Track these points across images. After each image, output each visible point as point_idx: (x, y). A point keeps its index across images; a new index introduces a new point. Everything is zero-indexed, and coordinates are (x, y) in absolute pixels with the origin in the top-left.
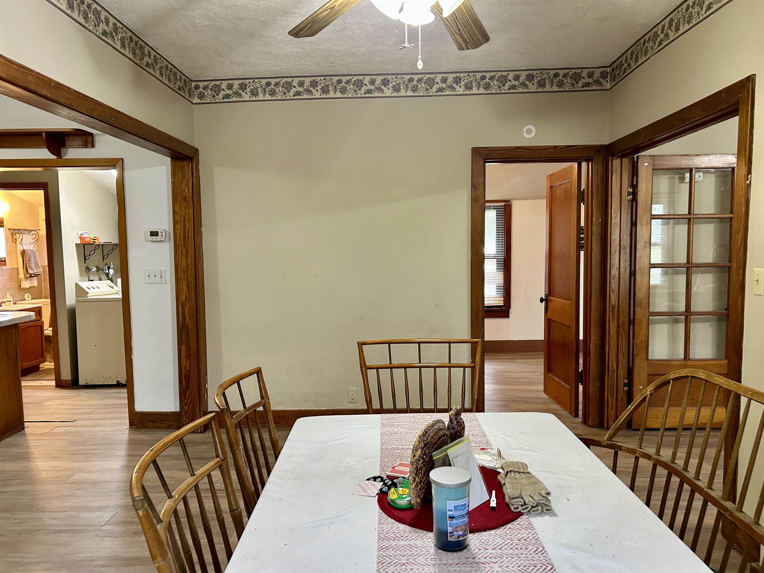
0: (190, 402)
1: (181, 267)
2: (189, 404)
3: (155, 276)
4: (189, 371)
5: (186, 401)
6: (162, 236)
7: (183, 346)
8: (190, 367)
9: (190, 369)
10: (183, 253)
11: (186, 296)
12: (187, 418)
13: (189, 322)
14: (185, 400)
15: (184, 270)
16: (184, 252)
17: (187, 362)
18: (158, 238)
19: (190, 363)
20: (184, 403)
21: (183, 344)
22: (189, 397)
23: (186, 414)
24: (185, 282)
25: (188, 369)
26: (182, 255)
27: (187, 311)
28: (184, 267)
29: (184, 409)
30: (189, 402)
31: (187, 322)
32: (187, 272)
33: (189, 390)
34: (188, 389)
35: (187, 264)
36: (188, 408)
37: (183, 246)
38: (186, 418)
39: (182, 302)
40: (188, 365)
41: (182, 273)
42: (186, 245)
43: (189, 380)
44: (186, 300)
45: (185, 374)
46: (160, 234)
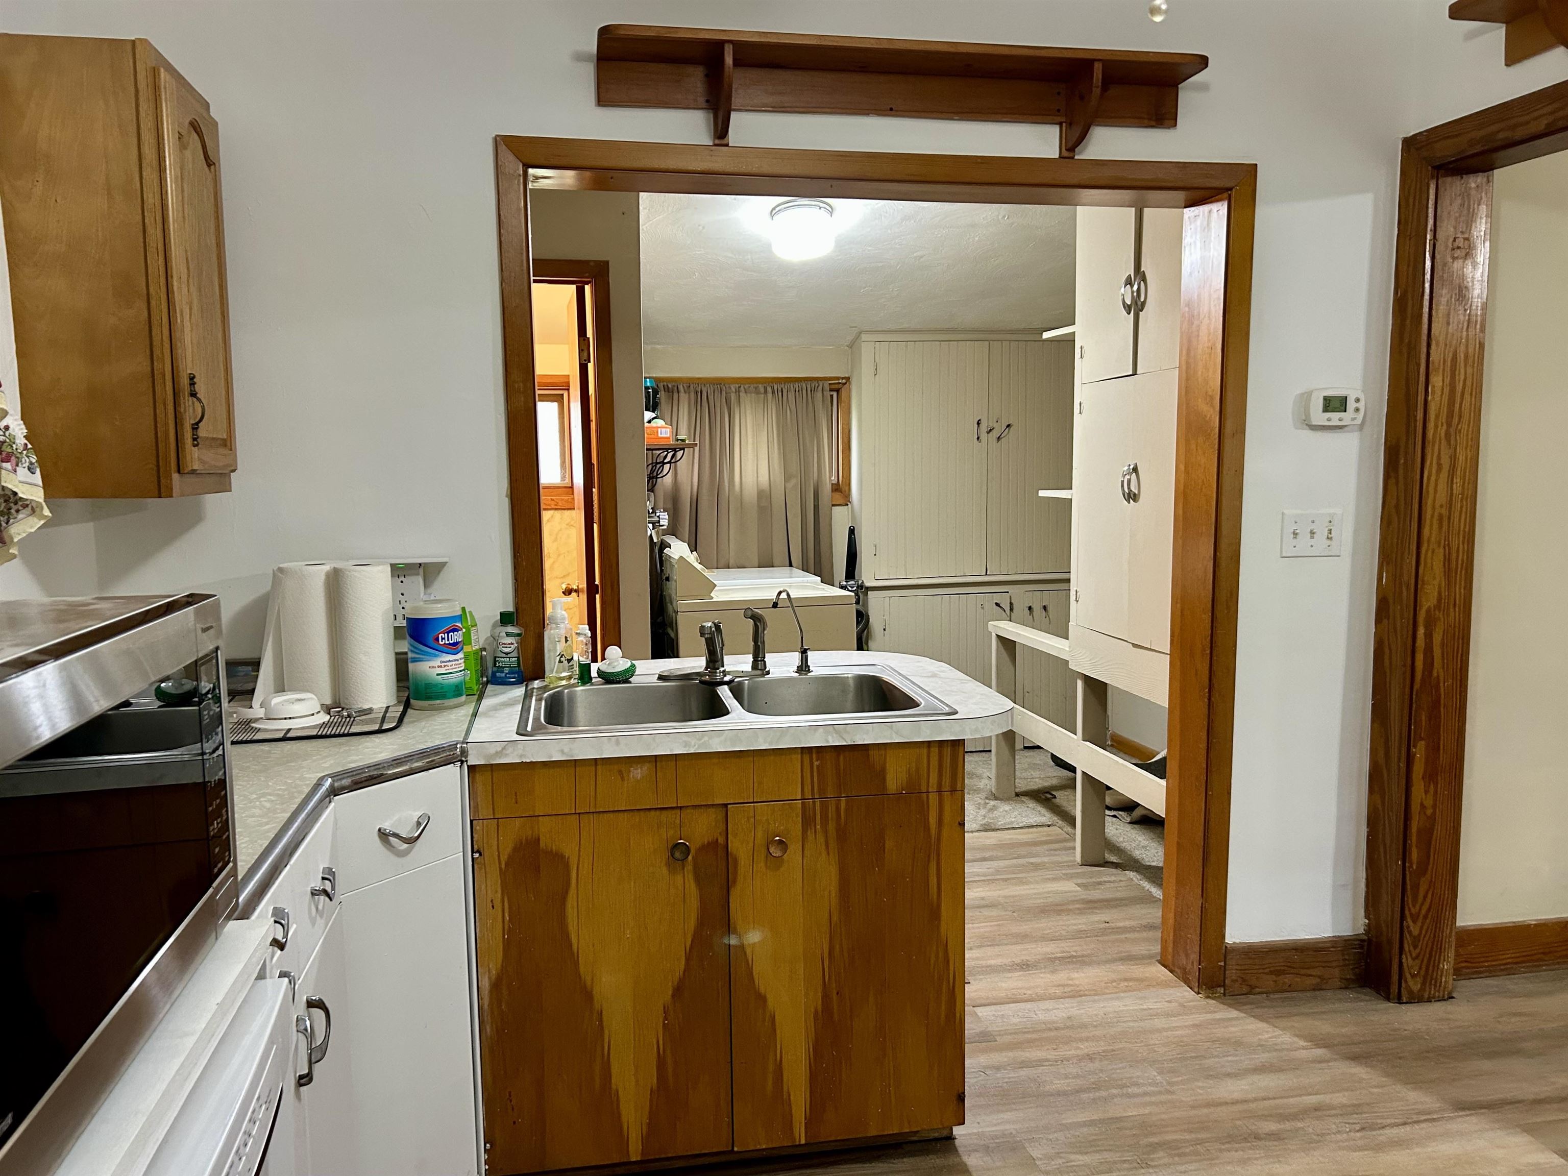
0: (1429, 910)
1: (1434, 508)
2: (1425, 917)
3: (1312, 533)
4: (1433, 818)
5: (1418, 907)
6: (1357, 410)
7: (1422, 744)
8: (1434, 806)
9: (1434, 813)
10: (1442, 462)
11: (1440, 593)
12: (1417, 957)
13: (1442, 674)
14: (1414, 906)
15: (1441, 517)
16: (1446, 462)
17: (1426, 792)
18: (1346, 417)
19: (1436, 792)
20: (1411, 914)
21: (1421, 739)
22: (1425, 897)
23: (1415, 947)
24: (1442, 550)
25: (1429, 812)
26: (1440, 466)
27: (1437, 638)
28: (1441, 506)
29: (1410, 932)
30: (1423, 912)
31: (1435, 674)
32: (1449, 518)
33: (1428, 876)
34: (1424, 873)
35: (1452, 494)
36: (1421, 928)
37: (1444, 442)
38: (1414, 959)
39: (1428, 611)
40: (1429, 802)
41: (1435, 522)
42: (1453, 438)
43: (1430, 844)
44: (1438, 607)
45: (1419, 832)
46: (1351, 405)
